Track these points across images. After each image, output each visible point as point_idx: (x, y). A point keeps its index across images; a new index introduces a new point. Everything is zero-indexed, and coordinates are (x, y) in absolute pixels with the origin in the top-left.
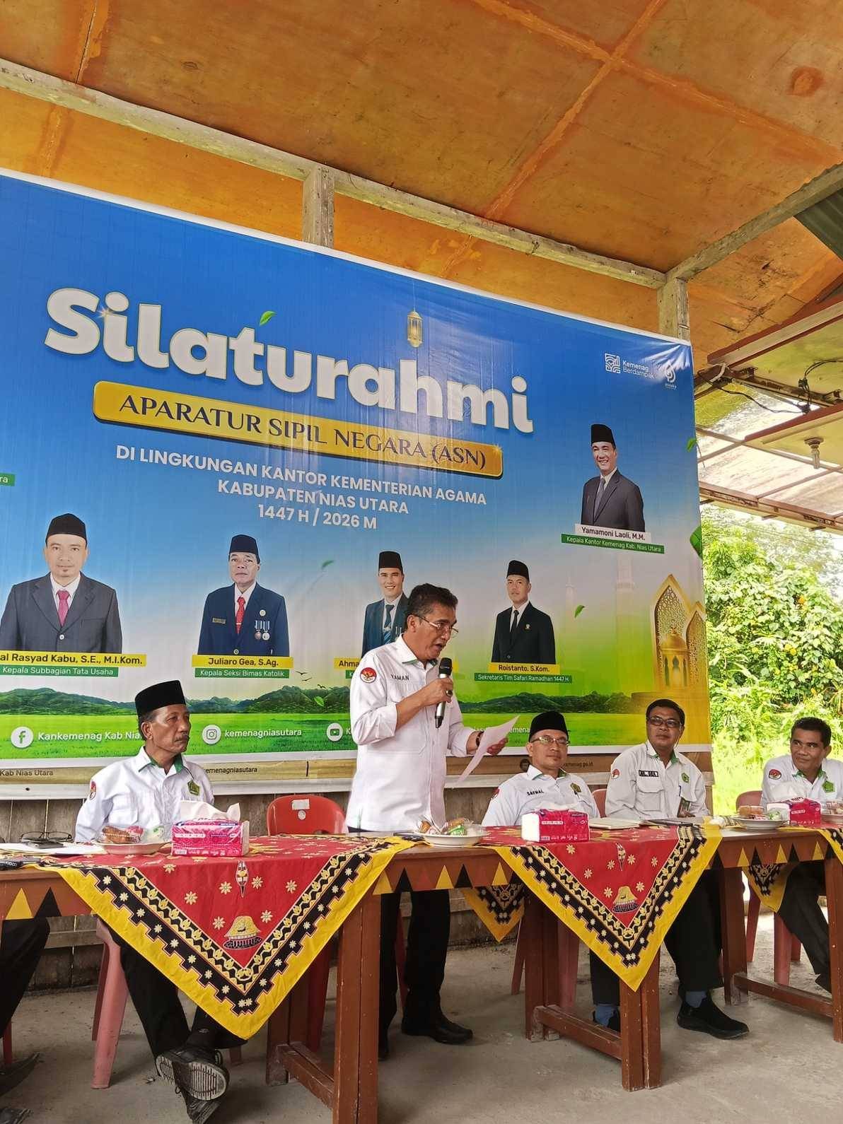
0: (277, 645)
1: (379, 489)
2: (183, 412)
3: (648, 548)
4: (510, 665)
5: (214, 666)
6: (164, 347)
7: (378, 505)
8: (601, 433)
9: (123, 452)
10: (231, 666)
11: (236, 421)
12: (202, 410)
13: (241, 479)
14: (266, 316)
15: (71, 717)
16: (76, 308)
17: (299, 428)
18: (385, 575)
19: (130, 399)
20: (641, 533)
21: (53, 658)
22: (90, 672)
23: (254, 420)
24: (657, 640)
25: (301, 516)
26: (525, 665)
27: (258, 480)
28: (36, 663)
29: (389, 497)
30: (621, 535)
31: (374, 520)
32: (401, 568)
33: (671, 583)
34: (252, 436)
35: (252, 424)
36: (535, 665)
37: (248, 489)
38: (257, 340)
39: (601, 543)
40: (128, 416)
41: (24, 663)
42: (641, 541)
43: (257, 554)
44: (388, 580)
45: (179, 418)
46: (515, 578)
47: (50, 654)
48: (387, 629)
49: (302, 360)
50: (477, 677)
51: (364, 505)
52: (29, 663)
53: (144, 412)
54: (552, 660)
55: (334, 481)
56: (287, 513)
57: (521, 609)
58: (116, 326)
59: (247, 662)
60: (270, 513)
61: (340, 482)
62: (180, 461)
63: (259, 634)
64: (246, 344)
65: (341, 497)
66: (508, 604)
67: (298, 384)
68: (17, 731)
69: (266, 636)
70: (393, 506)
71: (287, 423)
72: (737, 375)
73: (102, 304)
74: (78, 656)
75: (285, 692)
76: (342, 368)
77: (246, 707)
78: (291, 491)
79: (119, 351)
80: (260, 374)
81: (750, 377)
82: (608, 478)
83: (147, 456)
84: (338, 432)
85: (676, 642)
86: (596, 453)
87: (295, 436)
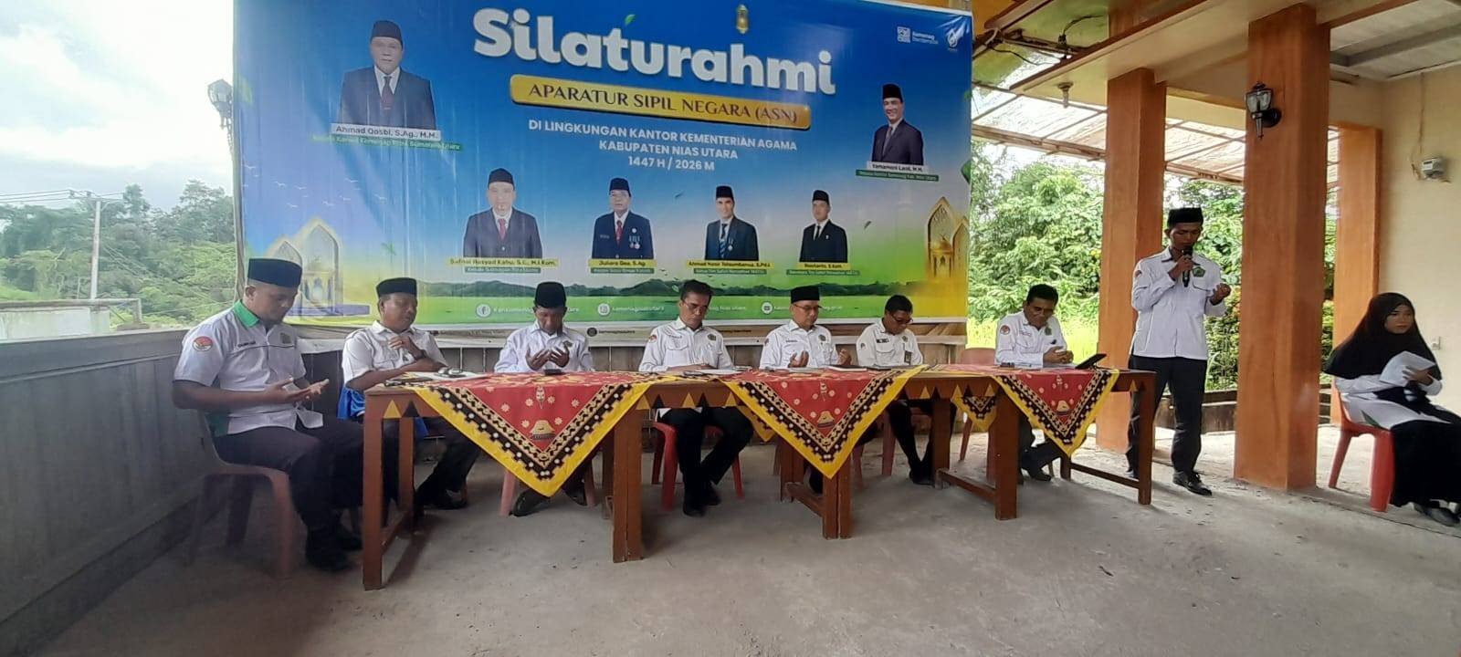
0: (646, 252)
1: (716, 142)
2: (572, 94)
3: (925, 178)
4: (813, 264)
5: (603, 266)
6: (557, 47)
7: (715, 153)
8: (891, 91)
9: (533, 125)
10: (614, 266)
11: (610, 99)
12: (586, 92)
13: (616, 139)
14: (629, 18)
15: (513, 298)
16: (494, 23)
17: (656, 100)
18: (721, 202)
19: (535, 87)
20: (920, 167)
21: (499, 262)
22: (520, 270)
23: (622, 97)
24: (929, 245)
25: (663, 163)
26: (824, 264)
27: (628, 140)
28: (488, 265)
29: (722, 147)
30: (903, 169)
31: (712, 164)
32: (732, 198)
33: (943, 204)
34: (622, 108)
35: (622, 99)
36: (832, 264)
37: (620, 147)
38: (623, 37)
39: (887, 175)
40: (536, 99)
42: (920, 173)
43: (628, 190)
44: (723, 206)
45: (570, 98)
46: (818, 202)
47: (497, 259)
48: (723, 240)
49: (657, 49)
50: (788, 272)
51: (705, 153)
52: (485, 265)
53: (546, 96)
54: (845, 260)
55: (683, 137)
56: (649, 162)
57: (823, 225)
58: (522, 34)
59: (625, 264)
60: (637, 162)
61: (687, 137)
62: (572, 129)
63: (632, 245)
64: (615, 40)
65: (688, 149)
66: (813, 221)
67: (654, 68)
68: (481, 307)
69: (637, 246)
70: (726, 153)
71: (647, 98)
72: (1008, 37)
73: (511, 18)
74: (515, 260)
75: (652, 282)
76: (687, 53)
77: (626, 292)
78: (652, 146)
79: (526, 53)
80: (626, 63)
81: (1019, 37)
82: (895, 126)
83: (550, 127)
84: (684, 101)
85: (945, 245)
86: (887, 107)
87: (653, 106)
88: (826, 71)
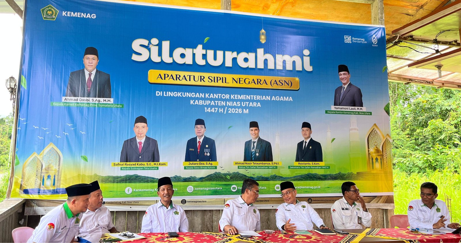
0: (213, 157)
1: (249, 99)
2: (178, 78)
3: (364, 113)
4: (303, 162)
5: (190, 165)
6: (171, 55)
7: (249, 104)
8: (343, 68)
9: (158, 93)
10: (196, 165)
11: (196, 79)
12: (184, 76)
13: (198, 99)
14: (206, 39)
15: (144, 184)
16: (142, 46)
17: (219, 79)
18: (252, 130)
19: (160, 75)
20: (361, 107)
21: (138, 164)
22: (149, 169)
23: (202, 78)
24: (369, 151)
25: (220, 110)
26: (309, 162)
27: (205, 99)
28: (132, 166)
29: (253, 101)
30: (352, 109)
31: (247, 110)
32: (258, 127)
33: (375, 127)
34: (202, 83)
35: (202, 79)
36: (314, 162)
37: (201, 102)
38: (203, 48)
39: (343, 113)
40: (160, 81)
41: (128, 166)
42: (361, 111)
43: (204, 125)
44: (253, 132)
45: (176, 80)
46: (305, 129)
47: (137, 163)
48: (253, 150)
49: (220, 53)
50: (289, 167)
51: (244, 105)
52: (130, 166)
53: (165, 79)
54: (321, 160)
55: (232, 97)
56: (215, 110)
57: (308, 141)
58: (155, 50)
59: (202, 164)
60: (209, 110)
61: (234, 97)
62: (177, 95)
63: (206, 154)
64: (199, 50)
65: (235, 102)
66: (302, 139)
67: (218, 63)
68: (127, 188)
69: (208, 154)
70: (255, 104)
71: (214, 77)
72: (405, 39)
73: (150, 43)
74: (145, 163)
75: (216, 174)
76: (235, 54)
77: (202, 179)
78: (216, 102)
79: (156, 59)
80: (204, 61)
81: (412, 39)
82: (346, 86)
83: (166, 94)
84: (233, 79)
85: (377, 151)
86: (341, 77)
87: (217, 82)
88: (307, 60)
